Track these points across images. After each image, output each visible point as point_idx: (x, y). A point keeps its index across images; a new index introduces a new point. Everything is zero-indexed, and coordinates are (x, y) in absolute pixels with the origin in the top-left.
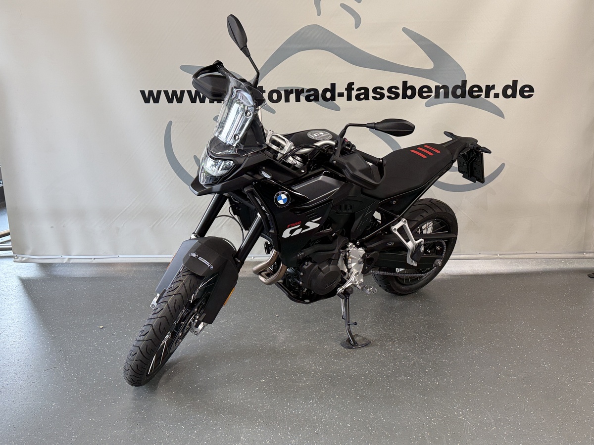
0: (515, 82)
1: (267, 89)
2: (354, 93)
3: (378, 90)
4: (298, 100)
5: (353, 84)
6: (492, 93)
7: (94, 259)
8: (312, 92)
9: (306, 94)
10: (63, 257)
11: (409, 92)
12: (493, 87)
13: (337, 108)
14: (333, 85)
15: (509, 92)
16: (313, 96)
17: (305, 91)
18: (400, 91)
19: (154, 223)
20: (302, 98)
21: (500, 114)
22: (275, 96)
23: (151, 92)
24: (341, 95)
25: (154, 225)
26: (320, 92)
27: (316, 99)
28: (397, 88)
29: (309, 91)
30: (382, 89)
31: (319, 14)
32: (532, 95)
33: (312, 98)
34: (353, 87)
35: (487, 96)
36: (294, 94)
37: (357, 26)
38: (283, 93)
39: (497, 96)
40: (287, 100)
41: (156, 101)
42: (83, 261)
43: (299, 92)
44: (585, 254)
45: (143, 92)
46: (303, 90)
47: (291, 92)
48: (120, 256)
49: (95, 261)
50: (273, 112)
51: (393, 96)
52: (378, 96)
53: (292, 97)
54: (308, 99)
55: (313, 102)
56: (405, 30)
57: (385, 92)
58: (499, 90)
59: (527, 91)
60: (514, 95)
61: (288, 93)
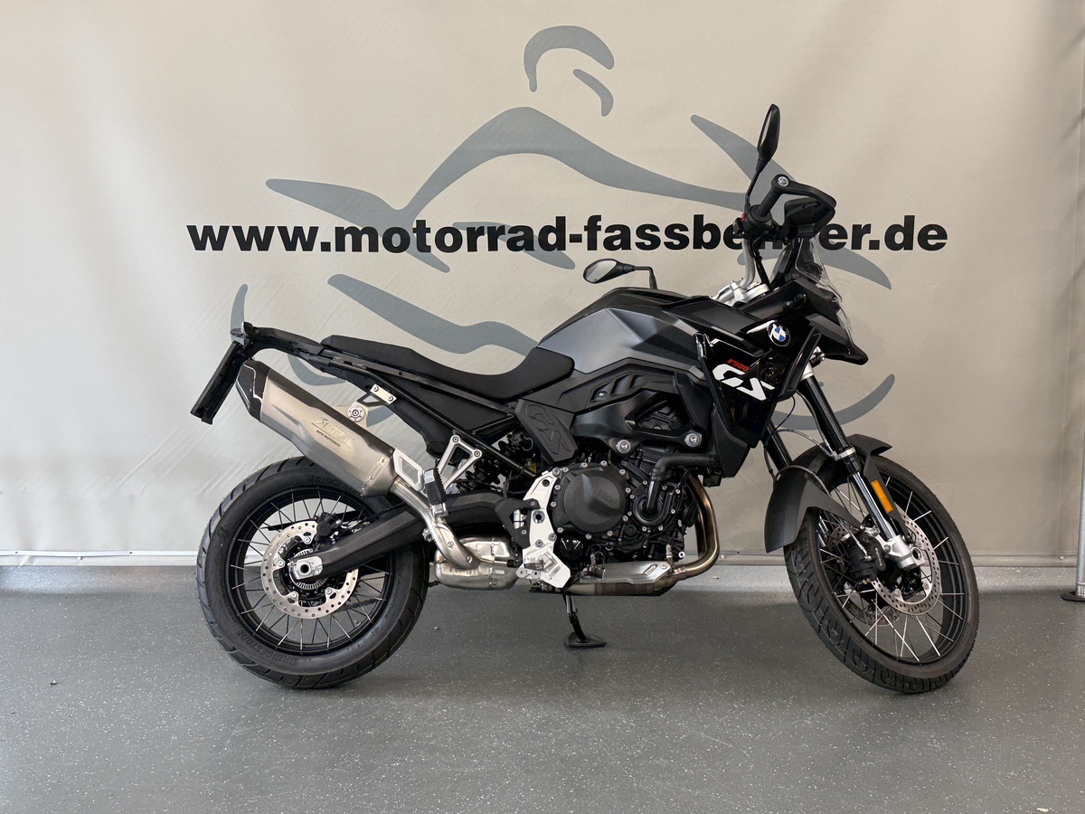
0: (910, 220)
1: (434, 226)
2: (601, 236)
3: (648, 231)
4: (493, 246)
5: (598, 218)
6: (866, 239)
7: (82, 557)
8: (521, 233)
9: (509, 236)
10: (20, 553)
11: (707, 237)
12: (868, 229)
13: (569, 265)
14: (561, 221)
15: (899, 238)
16: (522, 239)
17: (507, 231)
18: (690, 234)
19: (205, 487)
20: (502, 243)
21: (882, 279)
22: (449, 240)
23: (208, 230)
24: (576, 238)
25: (205, 490)
26: (536, 234)
27: (529, 247)
28: (684, 228)
29: (514, 230)
30: (655, 228)
31: (533, 88)
32: (943, 245)
33: (520, 243)
34: (599, 224)
35: (857, 244)
36: (486, 235)
37: (606, 110)
38: (464, 234)
39: (874, 245)
40: (472, 247)
41: (218, 246)
42: (58, 562)
43: (494, 233)
44: (1062, 558)
45: (192, 230)
46: (502, 229)
47: (481, 231)
48: (134, 553)
49: (82, 563)
50: (445, 269)
51: (676, 242)
52: (648, 243)
53: (483, 241)
54: (512, 246)
55: (522, 253)
56: (697, 120)
57: (661, 235)
58: (878, 233)
59: (933, 238)
60: (907, 245)
61: (474, 233)
